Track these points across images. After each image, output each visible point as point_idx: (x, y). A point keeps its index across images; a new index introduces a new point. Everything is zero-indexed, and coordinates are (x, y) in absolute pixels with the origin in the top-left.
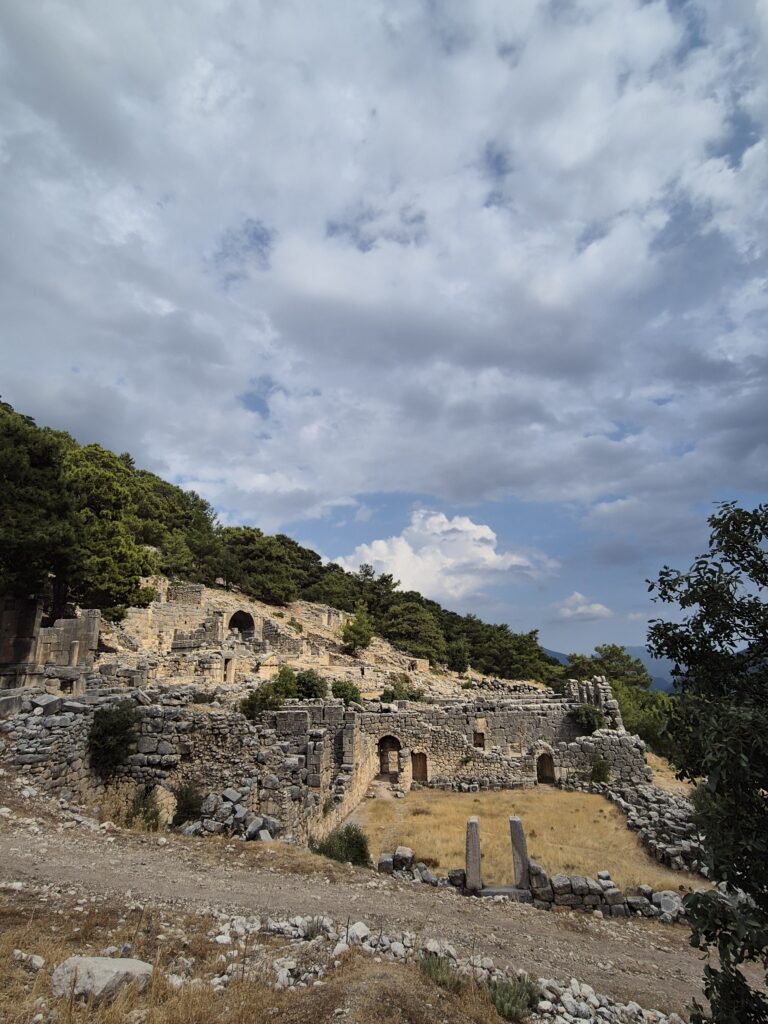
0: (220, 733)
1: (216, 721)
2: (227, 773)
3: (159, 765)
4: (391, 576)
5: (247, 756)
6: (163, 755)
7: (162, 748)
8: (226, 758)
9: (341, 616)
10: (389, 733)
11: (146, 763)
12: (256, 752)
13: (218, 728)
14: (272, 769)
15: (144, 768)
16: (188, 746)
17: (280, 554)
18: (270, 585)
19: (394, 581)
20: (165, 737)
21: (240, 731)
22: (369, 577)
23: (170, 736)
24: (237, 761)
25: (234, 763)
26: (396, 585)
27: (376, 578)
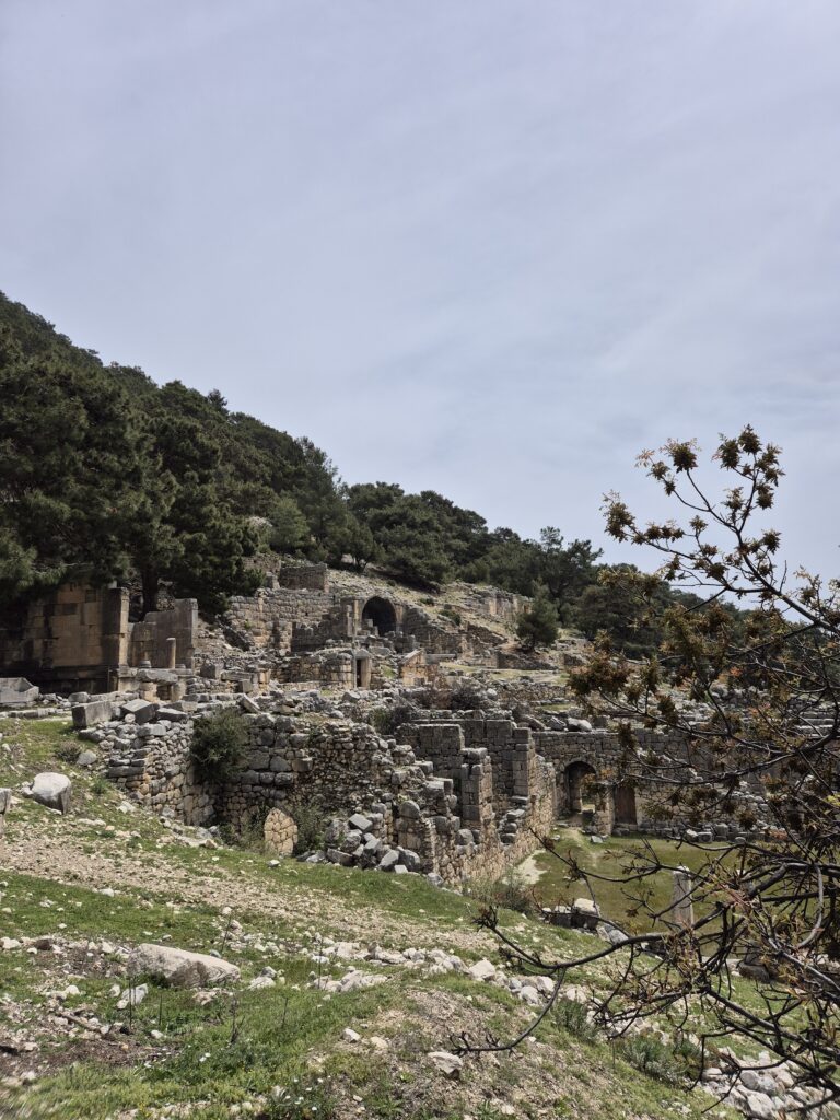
0: (344, 748)
1: (337, 733)
2: (354, 797)
3: (273, 784)
4: (588, 542)
5: (378, 777)
6: (277, 772)
7: (275, 764)
8: (353, 778)
9: (515, 602)
10: (579, 759)
11: (257, 781)
12: (389, 772)
13: (341, 743)
14: (411, 794)
15: (256, 788)
16: (306, 763)
17: (426, 519)
18: (415, 561)
19: (592, 551)
20: (277, 751)
21: (367, 746)
22: (555, 546)
23: (283, 751)
24: (366, 782)
25: (362, 785)
26: (596, 555)
27: (565, 547)
